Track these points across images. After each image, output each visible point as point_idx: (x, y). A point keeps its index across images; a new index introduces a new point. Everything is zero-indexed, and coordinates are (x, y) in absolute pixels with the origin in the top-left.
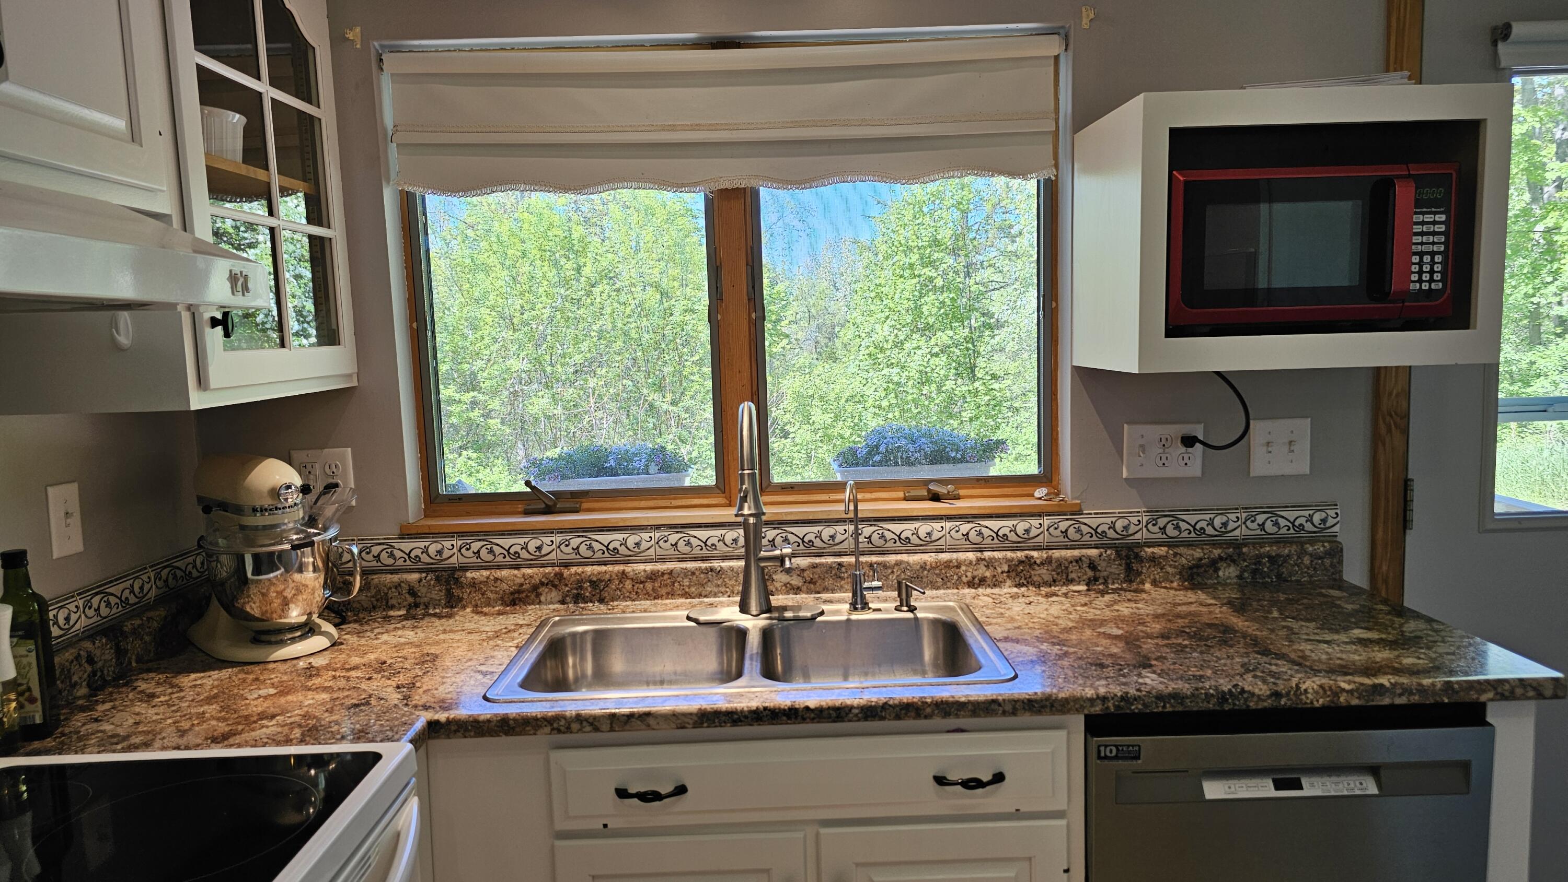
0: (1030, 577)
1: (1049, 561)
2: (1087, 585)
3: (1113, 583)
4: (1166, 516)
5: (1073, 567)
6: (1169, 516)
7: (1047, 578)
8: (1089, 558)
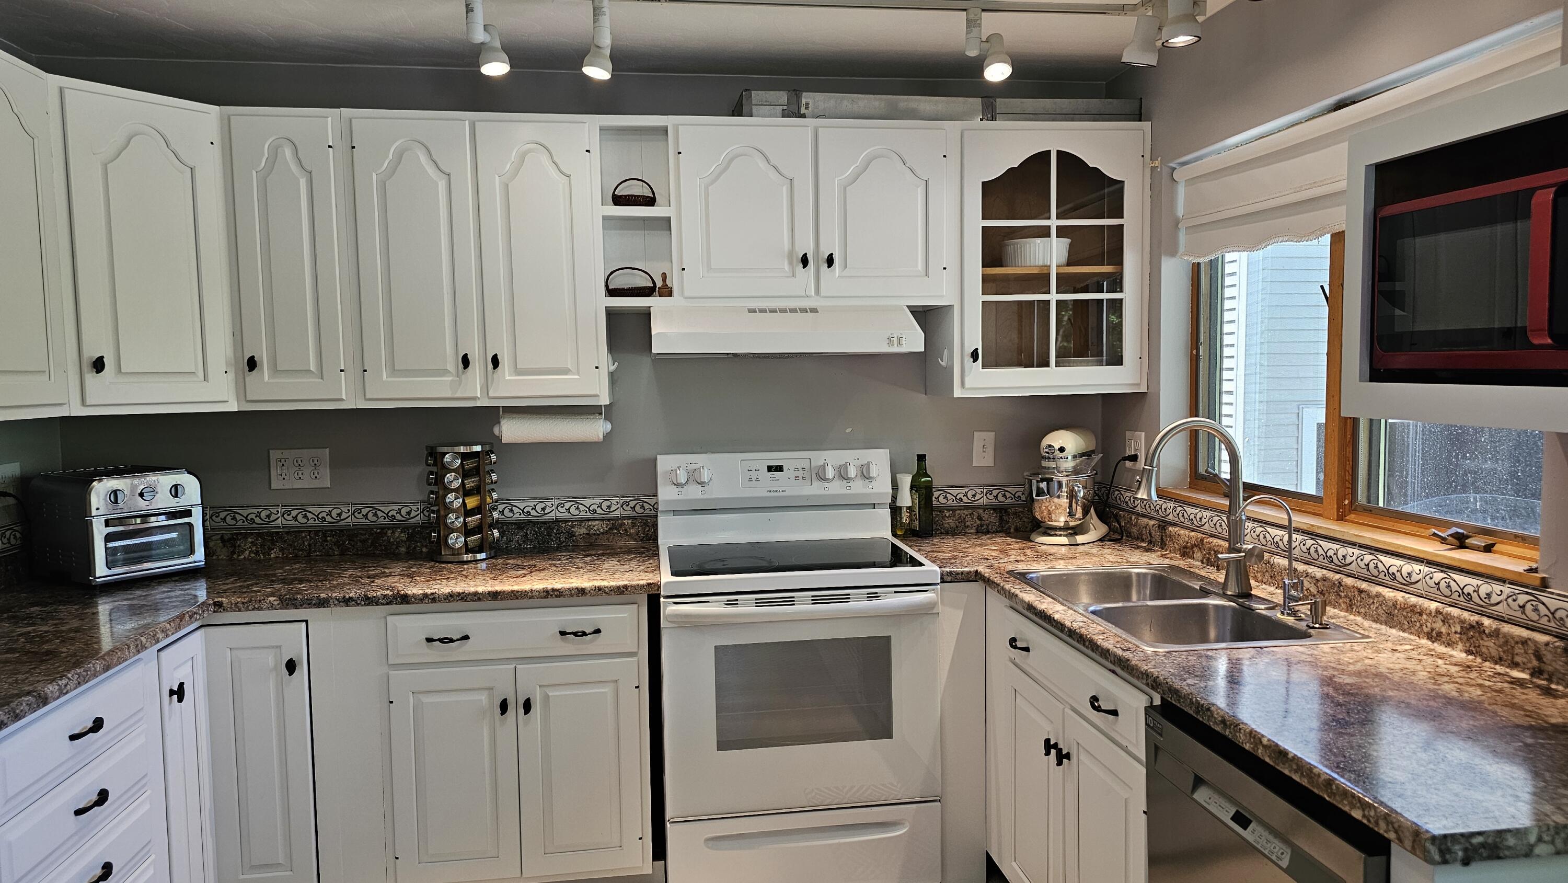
0: (1479, 646)
1: (1496, 633)
2: (1532, 675)
3: (1558, 684)
5: (1519, 649)
7: (1494, 653)
8: (1535, 642)
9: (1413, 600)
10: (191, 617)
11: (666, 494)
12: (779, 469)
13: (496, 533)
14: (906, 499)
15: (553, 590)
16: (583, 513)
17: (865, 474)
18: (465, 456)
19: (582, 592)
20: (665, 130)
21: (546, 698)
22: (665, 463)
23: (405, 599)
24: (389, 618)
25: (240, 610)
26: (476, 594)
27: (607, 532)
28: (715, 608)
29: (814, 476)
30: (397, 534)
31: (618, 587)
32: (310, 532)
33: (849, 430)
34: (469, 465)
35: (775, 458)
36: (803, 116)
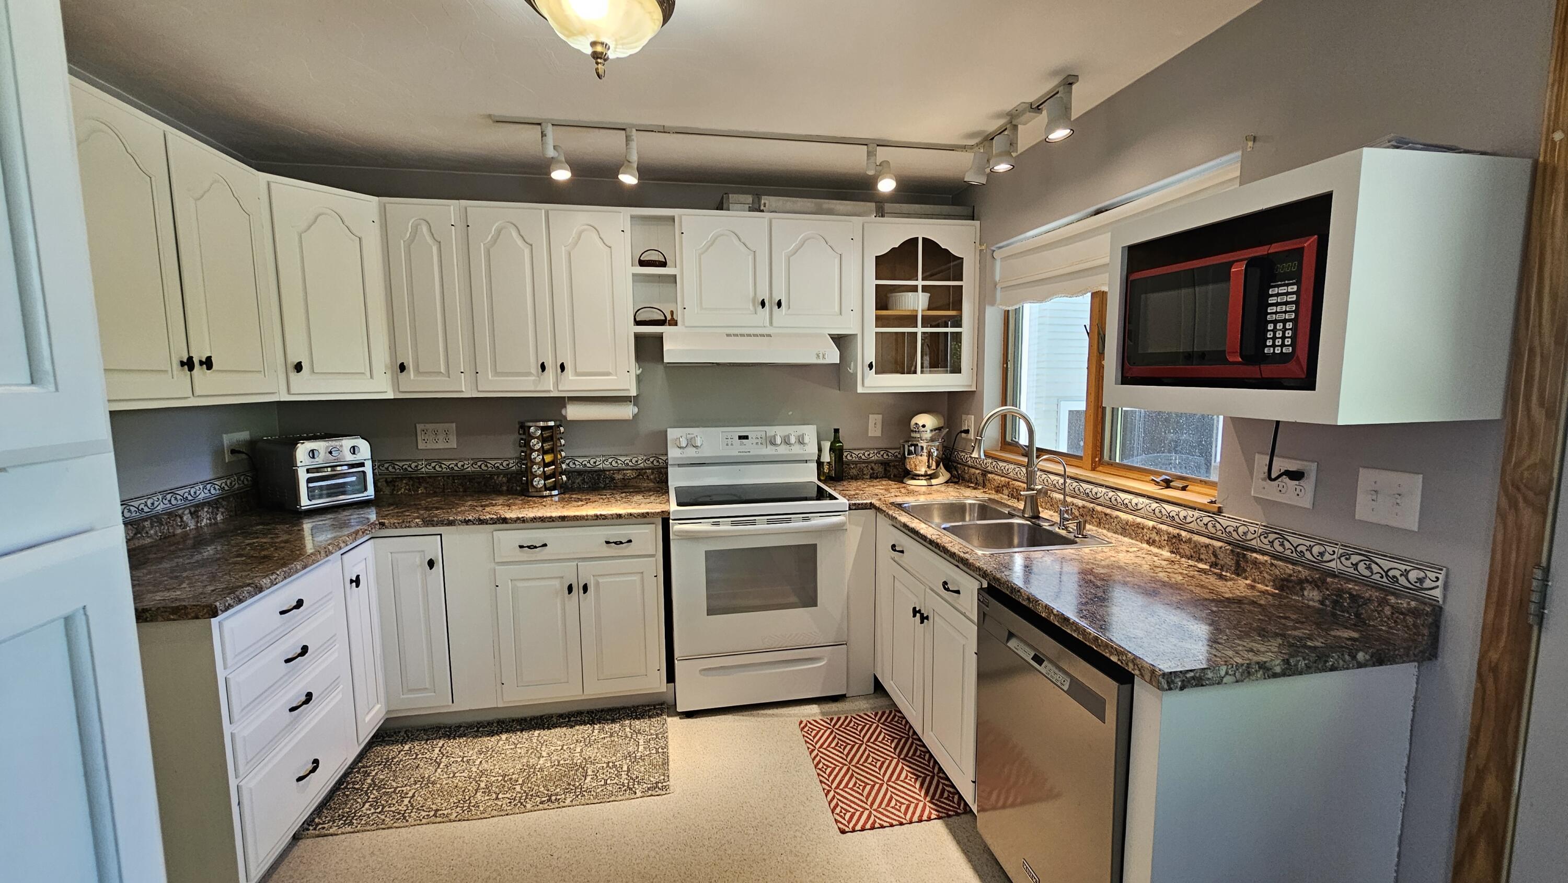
0: (1178, 549)
1: (1190, 541)
2: (1211, 566)
3: (1227, 572)
4: (1276, 533)
5: (1203, 550)
6: (1278, 534)
7: (1188, 553)
8: (1214, 547)
9: (1139, 520)
10: (363, 533)
11: (673, 453)
12: (746, 437)
13: (564, 477)
14: (826, 457)
15: (601, 515)
16: (620, 465)
17: (801, 441)
18: (543, 429)
19: (619, 516)
20: (672, 219)
21: (597, 584)
22: (672, 433)
23: (505, 521)
24: (494, 533)
25: (396, 528)
26: (551, 517)
27: (635, 478)
28: (705, 527)
29: (768, 442)
30: (500, 479)
31: (643, 514)
32: (444, 477)
33: (790, 413)
34: (547, 434)
35: (743, 431)
36: (762, 211)
